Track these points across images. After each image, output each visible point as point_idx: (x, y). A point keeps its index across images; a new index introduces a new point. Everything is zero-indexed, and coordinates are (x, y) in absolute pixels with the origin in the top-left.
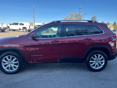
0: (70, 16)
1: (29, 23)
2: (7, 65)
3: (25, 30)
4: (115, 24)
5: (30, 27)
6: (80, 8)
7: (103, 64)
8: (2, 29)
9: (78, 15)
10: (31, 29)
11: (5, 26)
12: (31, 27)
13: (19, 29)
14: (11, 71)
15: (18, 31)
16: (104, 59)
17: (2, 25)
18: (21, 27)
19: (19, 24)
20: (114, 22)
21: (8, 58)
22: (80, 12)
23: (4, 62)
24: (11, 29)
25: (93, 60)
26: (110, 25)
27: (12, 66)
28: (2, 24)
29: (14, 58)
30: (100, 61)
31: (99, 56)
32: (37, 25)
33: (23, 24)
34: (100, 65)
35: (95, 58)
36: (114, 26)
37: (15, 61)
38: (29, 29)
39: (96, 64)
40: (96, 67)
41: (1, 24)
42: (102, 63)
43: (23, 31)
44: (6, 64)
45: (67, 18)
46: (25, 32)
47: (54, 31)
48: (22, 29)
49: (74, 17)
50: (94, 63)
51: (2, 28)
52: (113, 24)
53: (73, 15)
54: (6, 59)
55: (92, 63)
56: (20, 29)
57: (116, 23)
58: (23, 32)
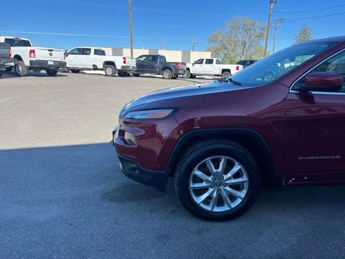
0: (229, 29)
1: (111, 49)
3: (109, 71)
5: (125, 62)
6: (271, 2)
8: (51, 66)
10: (129, 67)
11: (58, 56)
12: (128, 60)
13: (92, 67)
14: (216, 209)
17: (51, 54)
18: (99, 61)
19: (92, 51)
21: (212, 165)
23: (197, 180)
24: (68, 68)
27: (224, 193)
28: (52, 51)
29: (234, 165)
32: (141, 57)
33: (103, 53)
37: (235, 176)
38: (123, 67)
41: (49, 50)
43: (103, 73)
44: (205, 184)
45: (220, 33)
46: (110, 76)
47: (191, 74)
48: (102, 67)
49: (242, 30)
51: (52, 63)
56: (95, 68)
58: (106, 75)
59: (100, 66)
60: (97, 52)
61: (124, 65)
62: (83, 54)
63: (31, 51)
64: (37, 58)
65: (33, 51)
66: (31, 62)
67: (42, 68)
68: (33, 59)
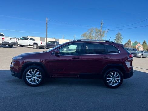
0: (90, 32)
1: (40, 38)
2: (30, 78)
3: (35, 46)
4: (144, 43)
5: (41, 43)
6: (101, 24)
7: (120, 81)
8: (10, 44)
9: (99, 31)
10: (43, 45)
11: (14, 40)
12: (43, 42)
13: (28, 45)
14: (33, 83)
15: (26, 47)
16: (120, 76)
17: (11, 40)
18: (32, 42)
19: (29, 39)
20: (144, 41)
21: (32, 71)
22: (101, 28)
23: (28, 75)
24: (19, 45)
25: (110, 77)
26: (139, 44)
27: (35, 79)
28: (11, 38)
29: (38, 72)
30: (116, 79)
31: (116, 73)
32: (49, 41)
33: (33, 40)
34: (116, 82)
35: (111, 75)
36: (143, 46)
37: (38, 74)
39: (113, 81)
40: (112, 84)
42: (118, 80)
43: (33, 47)
44: (30, 76)
45: (86, 33)
46: (35, 48)
47: (69, 49)
48: (32, 45)
49: (95, 33)
50: (110, 80)
51: (11, 43)
52: (143, 44)
53: (93, 30)
54: (30, 72)
55: (109, 80)
56: (30, 45)
57: (146, 42)
58: (34, 48)
59: (32, 44)
60: (31, 39)
61: (41, 44)
62: (25, 40)
63: (3, 38)
64: (5, 41)
65: (4, 38)
66: (2, 42)
67: (7, 45)
68: (3, 41)
